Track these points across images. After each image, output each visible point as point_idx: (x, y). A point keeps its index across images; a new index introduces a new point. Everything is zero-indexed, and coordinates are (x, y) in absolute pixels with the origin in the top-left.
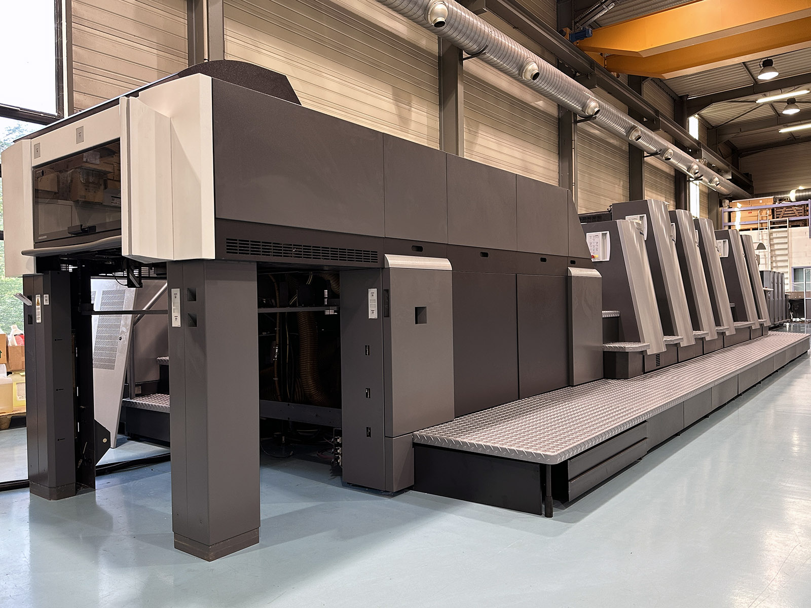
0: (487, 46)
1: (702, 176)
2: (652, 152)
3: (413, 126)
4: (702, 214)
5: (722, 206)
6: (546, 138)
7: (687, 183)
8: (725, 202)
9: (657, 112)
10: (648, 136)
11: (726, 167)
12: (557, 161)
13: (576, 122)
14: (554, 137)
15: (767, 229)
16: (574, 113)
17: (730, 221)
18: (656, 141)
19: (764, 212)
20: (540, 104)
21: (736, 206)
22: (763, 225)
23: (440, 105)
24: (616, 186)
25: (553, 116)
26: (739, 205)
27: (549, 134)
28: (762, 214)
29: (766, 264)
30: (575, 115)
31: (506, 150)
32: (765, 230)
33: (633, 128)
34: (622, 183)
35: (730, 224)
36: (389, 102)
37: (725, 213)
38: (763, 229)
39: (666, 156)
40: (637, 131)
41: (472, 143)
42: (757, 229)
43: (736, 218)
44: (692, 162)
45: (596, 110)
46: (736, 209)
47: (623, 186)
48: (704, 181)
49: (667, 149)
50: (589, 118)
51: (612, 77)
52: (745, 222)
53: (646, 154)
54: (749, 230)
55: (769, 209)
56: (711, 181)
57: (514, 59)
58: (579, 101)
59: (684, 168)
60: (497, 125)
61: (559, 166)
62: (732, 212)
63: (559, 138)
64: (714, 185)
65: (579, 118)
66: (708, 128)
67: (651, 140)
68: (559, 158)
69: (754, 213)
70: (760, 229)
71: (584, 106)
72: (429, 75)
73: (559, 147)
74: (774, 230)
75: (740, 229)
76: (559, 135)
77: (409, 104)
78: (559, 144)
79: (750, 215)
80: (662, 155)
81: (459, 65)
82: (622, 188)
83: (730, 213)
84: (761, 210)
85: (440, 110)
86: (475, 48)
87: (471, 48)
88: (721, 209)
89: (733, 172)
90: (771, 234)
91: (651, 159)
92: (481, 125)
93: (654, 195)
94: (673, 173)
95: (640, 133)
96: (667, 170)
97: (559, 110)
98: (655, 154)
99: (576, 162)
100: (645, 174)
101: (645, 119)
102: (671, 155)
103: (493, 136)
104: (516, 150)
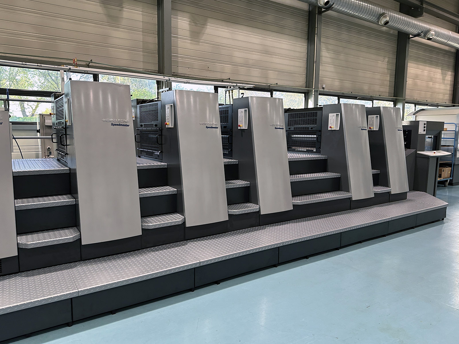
2: (415, 34)
3: (125, 22)
6: (293, 27)
9: (422, 1)
13: (320, 13)
14: (303, 25)
18: (419, 26)
24: (380, 62)
25: (304, 11)
31: (240, 38)
33: (382, 15)
34: (387, 60)
36: (94, 5)
39: (429, 36)
40: (385, 17)
47: (388, 62)
49: (428, 31)
53: (411, 36)
63: (309, 27)
65: (323, 10)
68: (308, 42)
73: (308, 34)
76: (309, 24)
77: (121, 6)
80: (425, 36)
82: (387, 63)
91: (417, 39)
92: (210, 20)
93: (428, 68)
94: (453, 50)
95: (388, 19)
96: (446, 48)
97: (310, 5)
98: (418, 35)
99: (320, 44)
100: (411, 51)
101: (412, 8)
102: (432, 35)
103: (226, 28)
104: (254, 37)
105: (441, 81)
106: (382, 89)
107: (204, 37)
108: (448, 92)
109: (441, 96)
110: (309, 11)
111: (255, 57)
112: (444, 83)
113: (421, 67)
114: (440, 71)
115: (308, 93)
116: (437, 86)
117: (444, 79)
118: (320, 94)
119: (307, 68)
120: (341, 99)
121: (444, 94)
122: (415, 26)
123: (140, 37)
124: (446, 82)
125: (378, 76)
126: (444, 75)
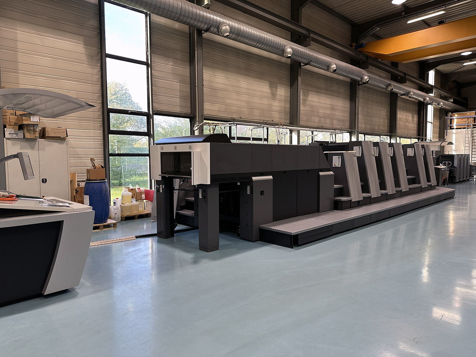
0: (311, 61)
1: (433, 102)
2: (402, 94)
3: (278, 97)
4: (435, 120)
5: (447, 116)
7: (425, 106)
8: (449, 114)
9: (405, 74)
10: (399, 87)
11: (450, 96)
12: (349, 103)
13: (359, 84)
14: (348, 92)
15: (470, 128)
16: (358, 81)
17: (451, 123)
18: (404, 89)
19: (470, 119)
20: (341, 78)
21: (454, 116)
22: (469, 126)
23: (291, 86)
24: (382, 111)
25: (348, 82)
26: (456, 115)
27: (346, 91)
28: (469, 120)
29: (469, 147)
30: (359, 82)
31: (322, 101)
32: (470, 129)
33: (390, 85)
34: (386, 109)
35: (451, 125)
36: (267, 88)
37: (449, 120)
38: (469, 128)
39: (410, 95)
40: (391, 86)
41: (305, 100)
42: (465, 128)
43: (454, 122)
44: (426, 97)
45: (367, 80)
46: (454, 118)
47: (386, 111)
48: (434, 104)
49: (410, 92)
50: (364, 83)
51: (379, 62)
52: (459, 124)
53: (399, 95)
54: (461, 128)
55: (472, 118)
56: (438, 105)
57: (325, 64)
58: (359, 77)
59: (422, 100)
60: (318, 90)
61: (350, 105)
62: (453, 119)
63: (351, 92)
64: (440, 106)
65: (360, 83)
66: (441, 75)
67: (400, 89)
68: (350, 101)
69: (464, 120)
70: (467, 128)
71: (362, 78)
72: (286, 74)
74: (474, 129)
75: (456, 128)
76: (351, 90)
77: (276, 88)
78: (350, 95)
79: (462, 120)
80: (408, 95)
81: (299, 69)
83: (451, 120)
84: (468, 118)
85: (291, 88)
86: (306, 62)
87: (305, 62)
88: (446, 117)
89: (455, 98)
90: (472, 131)
91: (403, 97)
92: (310, 92)
93: (405, 114)
94: (417, 101)
95: (393, 87)
96: (414, 100)
97: (351, 79)
98: (404, 95)
99: (359, 103)
100: (399, 103)
101: (399, 78)
102: (412, 95)
103: (316, 96)
104: (327, 100)
105: (412, 121)
106: (384, 129)
107: (308, 102)
108: (415, 129)
109: (412, 132)
110: (351, 83)
111: (328, 112)
112: (413, 123)
113: (402, 113)
114: (411, 115)
115: (351, 132)
116: (410, 125)
117: (413, 120)
118: (360, 133)
119: (350, 117)
120: (366, 136)
121: (414, 130)
122: (403, 90)
123: (283, 105)
124: (414, 122)
125: (382, 120)
126: (413, 117)
